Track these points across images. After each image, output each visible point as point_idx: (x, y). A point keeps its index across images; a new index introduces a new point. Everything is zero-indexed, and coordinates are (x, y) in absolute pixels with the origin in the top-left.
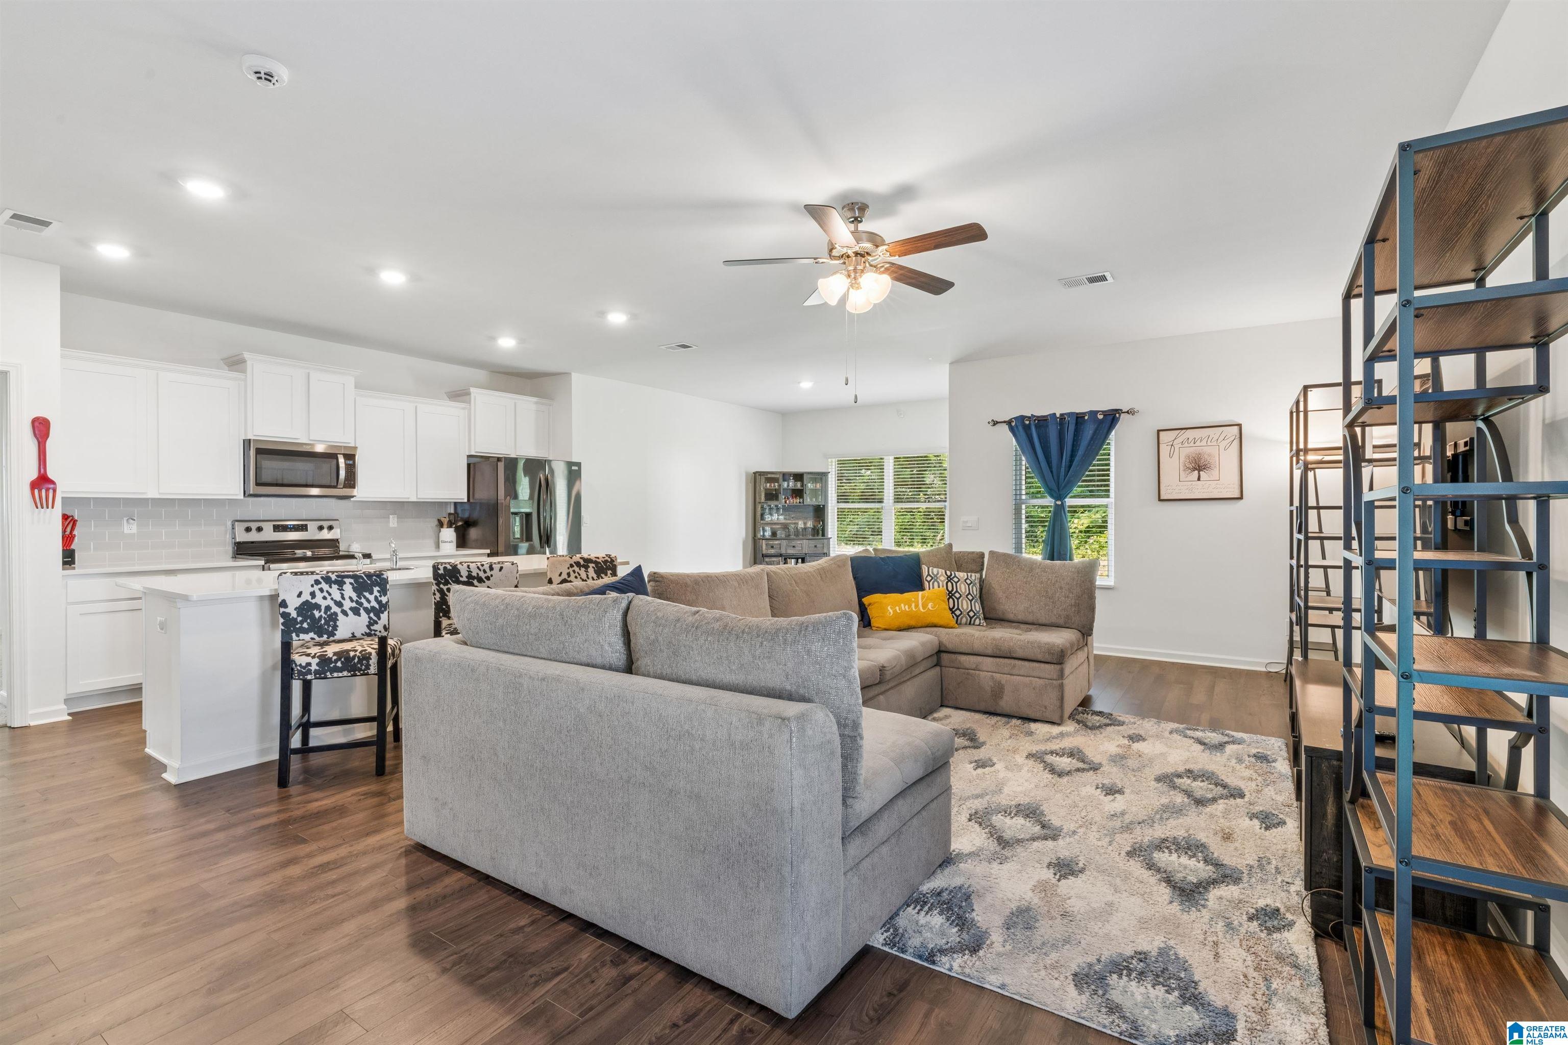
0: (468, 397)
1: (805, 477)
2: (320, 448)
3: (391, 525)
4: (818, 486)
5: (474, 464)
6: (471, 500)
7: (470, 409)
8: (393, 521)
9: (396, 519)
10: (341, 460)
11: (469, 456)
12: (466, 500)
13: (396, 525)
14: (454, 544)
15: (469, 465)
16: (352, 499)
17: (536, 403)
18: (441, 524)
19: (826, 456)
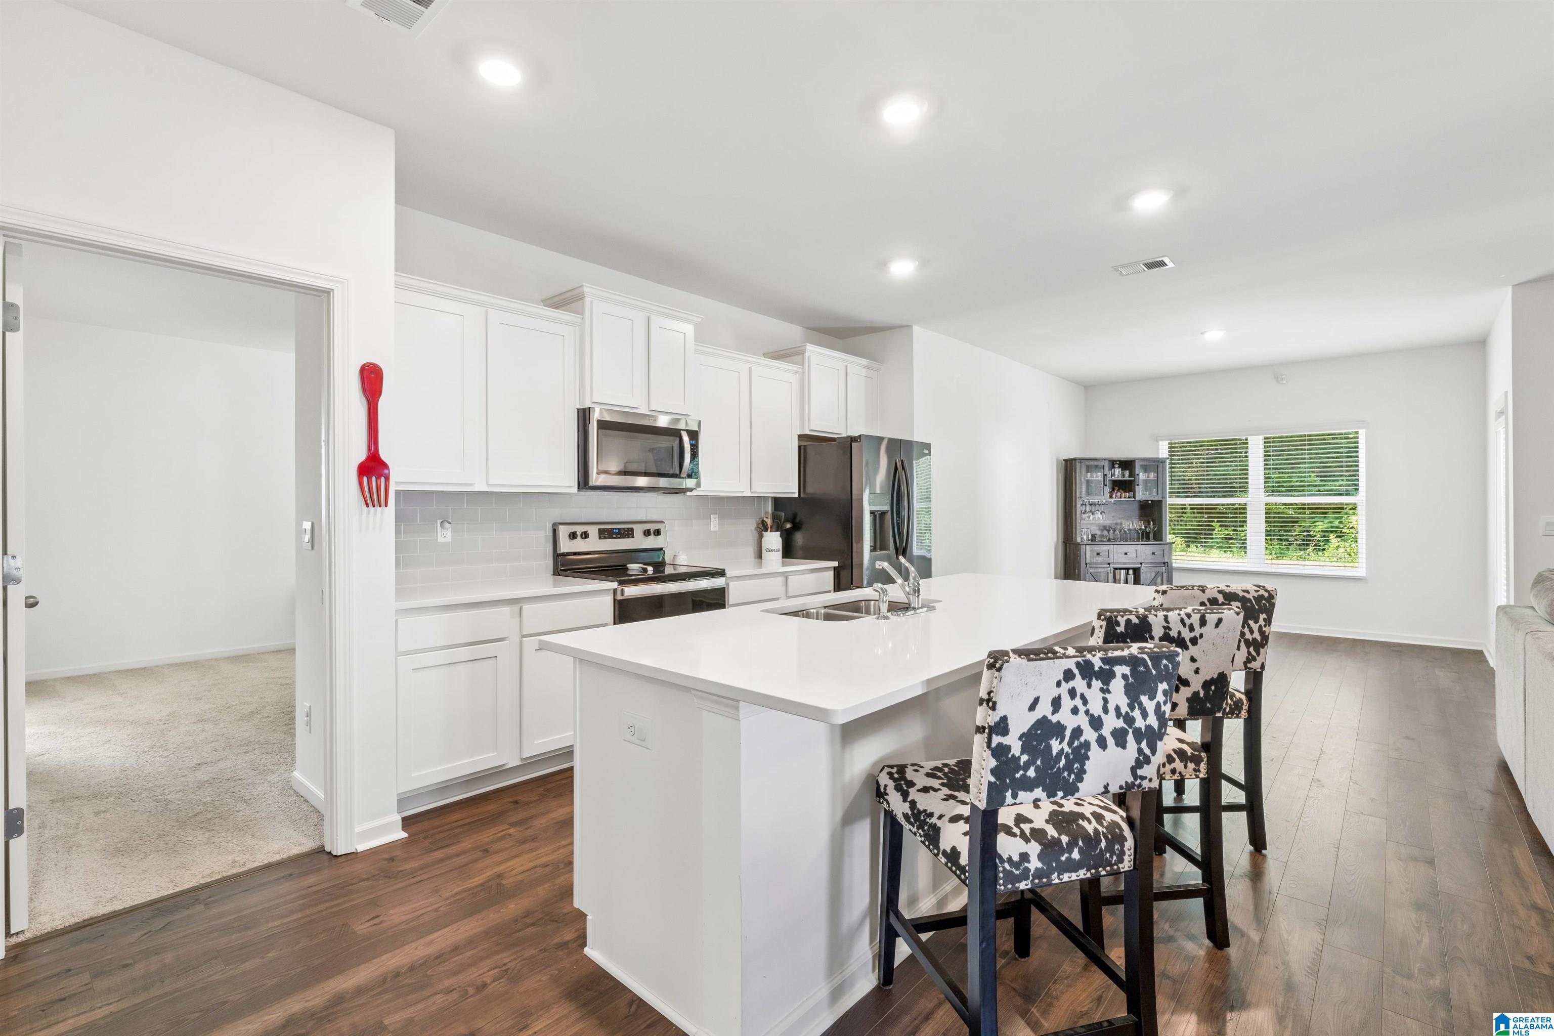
0: (801, 356)
1: (1138, 465)
2: (663, 422)
3: (712, 529)
4: (1152, 476)
5: (805, 446)
6: (802, 495)
7: (804, 373)
8: (714, 523)
9: (717, 520)
10: (686, 438)
11: (801, 437)
12: (796, 495)
13: (717, 529)
14: (780, 554)
15: (800, 447)
16: (688, 493)
17: (866, 367)
18: (763, 528)
19: (1157, 439)
